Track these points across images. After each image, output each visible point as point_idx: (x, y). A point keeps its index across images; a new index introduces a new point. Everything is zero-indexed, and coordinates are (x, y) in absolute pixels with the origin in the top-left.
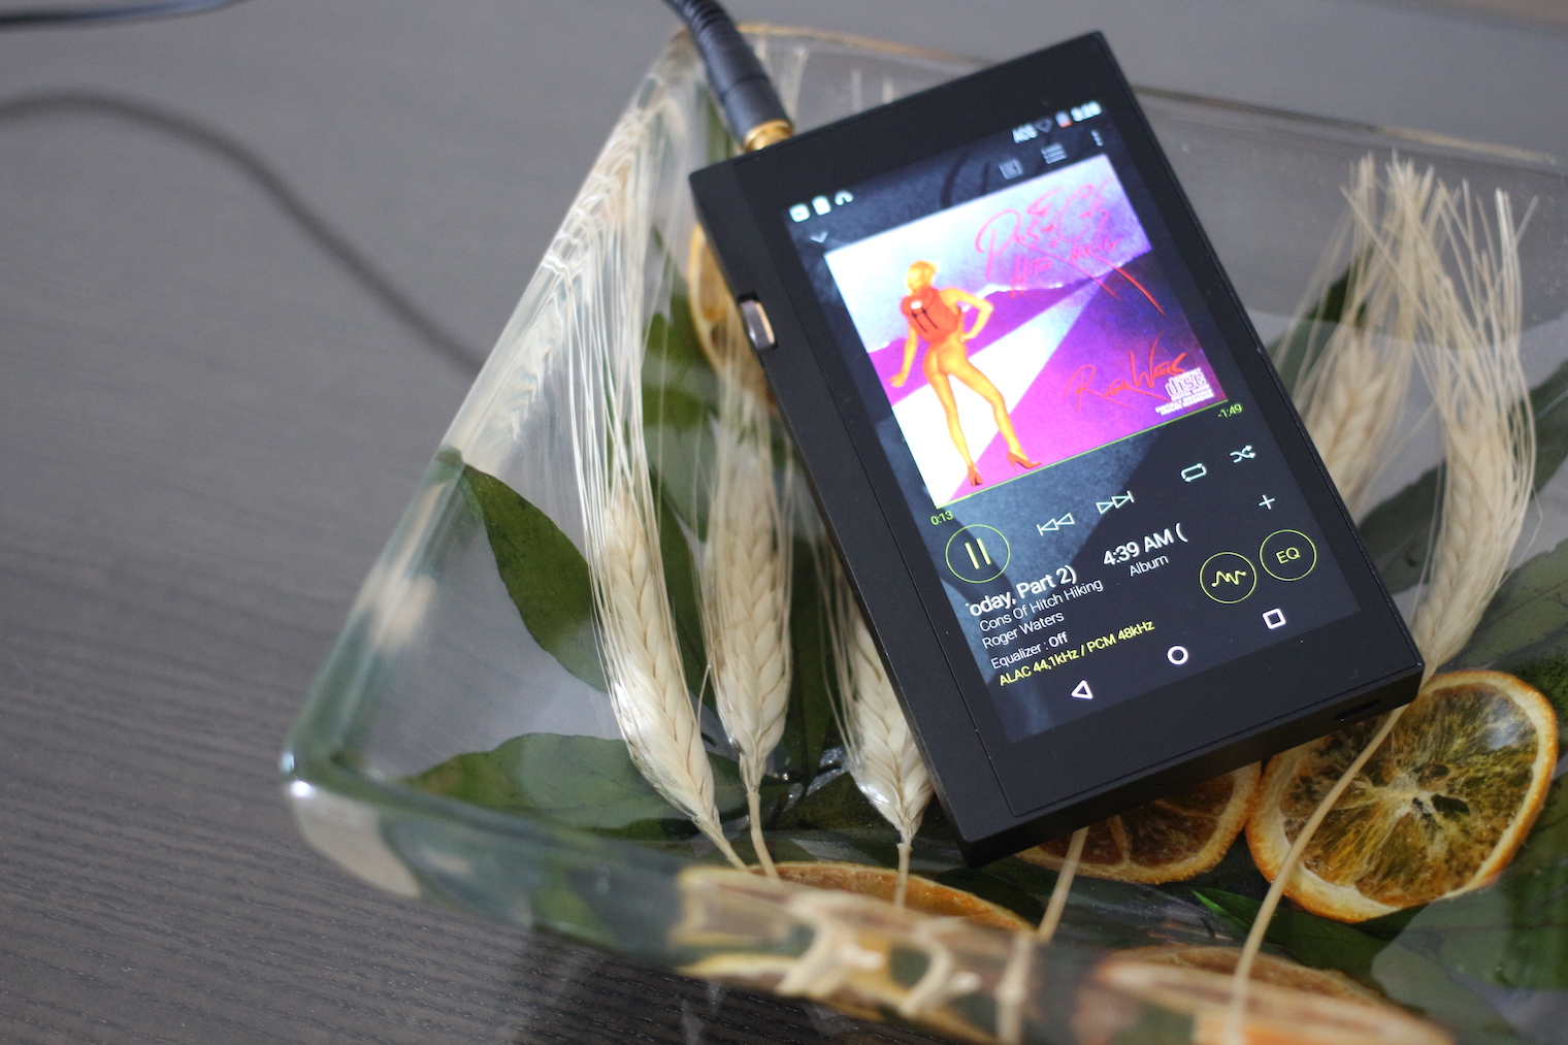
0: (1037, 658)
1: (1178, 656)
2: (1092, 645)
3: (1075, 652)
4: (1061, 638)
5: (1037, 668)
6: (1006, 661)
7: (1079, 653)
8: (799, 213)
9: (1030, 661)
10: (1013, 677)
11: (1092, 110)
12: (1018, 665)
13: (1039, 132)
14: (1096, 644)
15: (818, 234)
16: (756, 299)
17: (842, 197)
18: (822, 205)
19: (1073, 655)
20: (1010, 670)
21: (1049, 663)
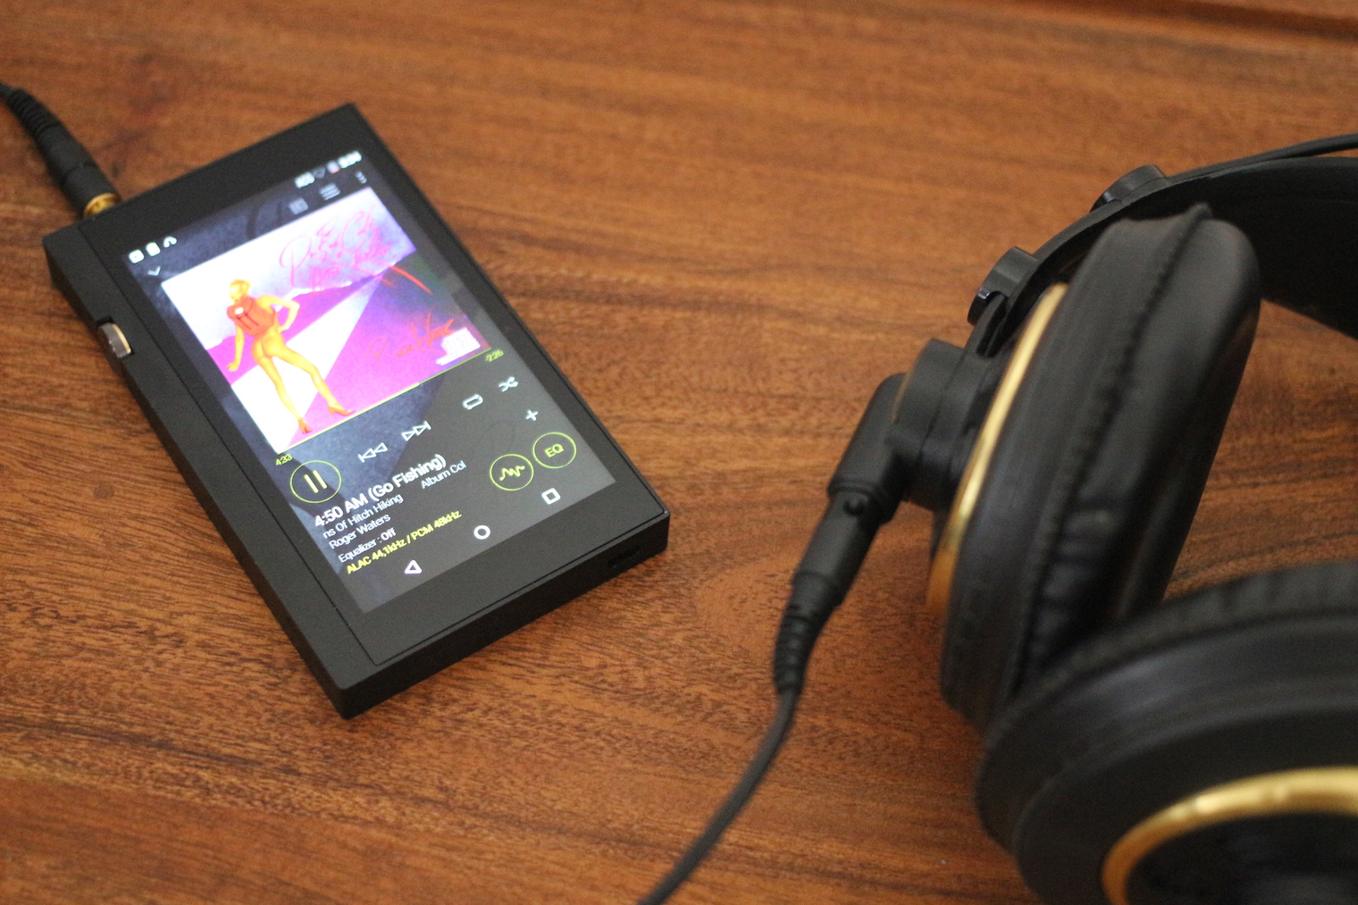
0: (374, 549)
1: (482, 533)
2: (415, 535)
3: (403, 541)
4: (390, 533)
5: (375, 556)
6: (350, 556)
7: (406, 541)
8: (136, 256)
9: (369, 553)
10: (357, 566)
11: (354, 158)
12: (360, 556)
13: (316, 179)
14: (417, 533)
15: (154, 270)
16: (111, 321)
17: (169, 241)
18: (153, 249)
19: (401, 544)
20: (355, 561)
21: (384, 552)
